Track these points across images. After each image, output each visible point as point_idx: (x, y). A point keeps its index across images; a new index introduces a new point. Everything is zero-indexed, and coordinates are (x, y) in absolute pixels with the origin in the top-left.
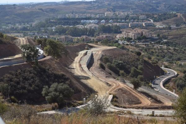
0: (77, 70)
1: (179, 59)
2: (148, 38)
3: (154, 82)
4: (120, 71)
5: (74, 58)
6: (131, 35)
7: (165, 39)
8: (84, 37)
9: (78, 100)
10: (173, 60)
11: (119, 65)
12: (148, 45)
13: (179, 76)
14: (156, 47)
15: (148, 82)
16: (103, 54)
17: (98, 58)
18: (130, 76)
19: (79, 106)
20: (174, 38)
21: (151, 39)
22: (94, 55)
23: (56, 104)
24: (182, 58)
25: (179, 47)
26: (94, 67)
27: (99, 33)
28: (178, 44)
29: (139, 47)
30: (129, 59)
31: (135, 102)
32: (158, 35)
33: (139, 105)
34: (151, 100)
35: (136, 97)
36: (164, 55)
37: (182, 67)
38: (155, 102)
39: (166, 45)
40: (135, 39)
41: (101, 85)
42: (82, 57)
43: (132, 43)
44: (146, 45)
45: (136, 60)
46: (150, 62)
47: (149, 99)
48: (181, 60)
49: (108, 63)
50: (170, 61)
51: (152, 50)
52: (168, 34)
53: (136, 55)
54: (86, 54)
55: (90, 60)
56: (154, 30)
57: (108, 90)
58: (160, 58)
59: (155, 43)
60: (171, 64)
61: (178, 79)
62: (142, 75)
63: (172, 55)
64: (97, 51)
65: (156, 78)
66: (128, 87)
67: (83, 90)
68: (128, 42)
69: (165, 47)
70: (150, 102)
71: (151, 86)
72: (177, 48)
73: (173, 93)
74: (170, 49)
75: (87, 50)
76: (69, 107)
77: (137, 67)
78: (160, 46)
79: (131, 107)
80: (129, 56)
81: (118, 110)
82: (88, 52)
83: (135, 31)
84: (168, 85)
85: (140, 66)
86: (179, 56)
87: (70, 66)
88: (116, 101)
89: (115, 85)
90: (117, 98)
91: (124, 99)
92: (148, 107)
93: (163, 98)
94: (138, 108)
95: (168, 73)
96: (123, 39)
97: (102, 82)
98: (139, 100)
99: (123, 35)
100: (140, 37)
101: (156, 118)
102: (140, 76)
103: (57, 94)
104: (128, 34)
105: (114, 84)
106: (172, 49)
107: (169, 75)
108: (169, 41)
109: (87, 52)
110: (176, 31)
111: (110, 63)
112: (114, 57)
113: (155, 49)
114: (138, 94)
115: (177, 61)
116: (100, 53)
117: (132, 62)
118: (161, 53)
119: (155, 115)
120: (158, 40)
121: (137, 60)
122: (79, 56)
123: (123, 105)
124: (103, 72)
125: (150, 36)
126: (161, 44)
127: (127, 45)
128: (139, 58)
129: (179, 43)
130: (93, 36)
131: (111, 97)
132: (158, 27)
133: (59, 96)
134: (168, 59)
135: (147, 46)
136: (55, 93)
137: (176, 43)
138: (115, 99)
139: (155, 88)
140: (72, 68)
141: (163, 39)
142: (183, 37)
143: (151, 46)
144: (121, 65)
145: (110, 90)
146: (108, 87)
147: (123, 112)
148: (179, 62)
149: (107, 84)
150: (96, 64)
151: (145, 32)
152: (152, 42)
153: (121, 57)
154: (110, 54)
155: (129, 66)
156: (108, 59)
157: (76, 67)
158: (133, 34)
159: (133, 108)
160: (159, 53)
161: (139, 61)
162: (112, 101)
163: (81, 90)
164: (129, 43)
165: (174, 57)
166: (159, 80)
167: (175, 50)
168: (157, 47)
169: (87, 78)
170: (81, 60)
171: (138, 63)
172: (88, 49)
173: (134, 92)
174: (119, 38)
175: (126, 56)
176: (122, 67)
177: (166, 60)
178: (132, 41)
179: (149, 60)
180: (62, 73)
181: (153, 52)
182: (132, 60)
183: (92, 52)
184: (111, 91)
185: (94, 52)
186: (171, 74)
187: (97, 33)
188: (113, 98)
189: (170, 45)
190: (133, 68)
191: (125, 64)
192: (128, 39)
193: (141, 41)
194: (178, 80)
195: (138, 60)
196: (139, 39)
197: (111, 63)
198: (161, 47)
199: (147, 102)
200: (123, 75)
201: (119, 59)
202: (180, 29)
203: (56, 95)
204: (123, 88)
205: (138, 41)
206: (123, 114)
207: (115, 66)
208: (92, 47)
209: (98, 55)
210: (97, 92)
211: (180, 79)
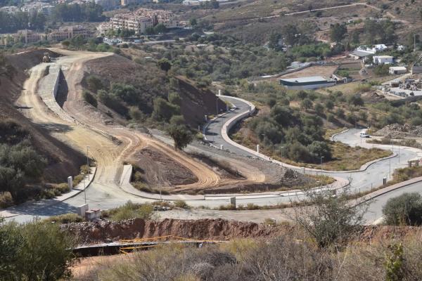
0: (36, 111)
1: (246, 74)
2: (169, 30)
3: (207, 129)
4: (129, 107)
5: (23, 82)
6: (132, 22)
7: (209, 29)
8: (25, 32)
9: (55, 182)
10: (232, 77)
11: (125, 95)
12: (171, 44)
13: (259, 112)
14: (191, 50)
15: (195, 130)
16: (86, 70)
17: (77, 80)
18: (154, 118)
19: (59, 195)
20: (228, 27)
21: (177, 30)
22: (64, 73)
23: (8, 194)
24: (252, 70)
25: (241, 47)
26: (71, 102)
27: (54, 23)
28: (238, 40)
29: (152, 50)
30: (146, 79)
31: (184, 179)
32: (193, 23)
33: (194, 186)
34: (218, 172)
35: (184, 167)
36: (211, 67)
37: (256, 92)
38: (228, 177)
39: (213, 44)
40: (142, 31)
41: (101, 144)
42: (39, 80)
43: (136, 42)
44: (166, 45)
45: (160, 82)
46: (193, 83)
47: (215, 169)
48: (251, 75)
49: (100, 92)
50: (224, 78)
51: (183, 56)
52: (214, 17)
53: (160, 70)
54: (46, 72)
55: (59, 87)
56: (180, 11)
57: (118, 154)
58: (203, 73)
59: (186, 41)
60: (230, 86)
61: (259, 121)
62: (179, 114)
63: (228, 65)
64: (72, 64)
65: (209, 119)
66: (162, 145)
67: (62, 158)
68: (126, 40)
69: (210, 47)
70: (216, 176)
71: (202, 139)
72: (237, 48)
73: (257, 153)
74: (222, 52)
75: (47, 62)
76: (38, 200)
77: (165, 97)
78: (199, 45)
79: (176, 190)
80: (145, 72)
81: (153, 201)
82: (50, 68)
83: (140, 15)
84: (238, 134)
85: (172, 95)
86: (243, 67)
87: (17, 103)
88: (142, 180)
89: (131, 141)
90: (142, 171)
91: (158, 173)
92: (216, 189)
93: (243, 167)
94: (196, 192)
95: (234, 106)
96: (114, 32)
97: (100, 136)
98: (190, 173)
99: (114, 24)
100: (152, 29)
101: (242, 213)
102: (175, 118)
103: (10, 170)
104: (124, 22)
105: (129, 139)
106: (228, 51)
107: (237, 111)
108: (217, 33)
109: (48, 67)
110: (230, 11)
111: (104, 91)
112: (112, 77)
113: (188, 54)
114: (187, 160)
115: (240, 78)
116: (79, 67)
117: (153, 85)
118: (203, 61)
119: (237, 207)
120: (194, 33)
121: (164, 80)
122: (31, 77)
123: (160, 187)
124: (97, 113)
125: (174, 25)
126: (202, 42)
127: (126, 46)
128: (167, 77)
129: (239, 37)
130: (42, 30)
131: (128, 170)
132: (187, 4)
133: (15, 175)
134: (221, 75)
135: (169, 47)
136: (5, 169)
137: (234, 38)
138: (138, 174)
139: (212, 142)
140: (23, 106)
141: (203, 30)
142: (247, 24)
143: (178, 47)
144: (131, 94)
145: (122, 154)
146: (115, 147)
147: (166, 205)
148: (246, 79)
149: (114, 139)
150: (75, 94)
151: (164, 16)
152: (181, 39)
153: (126, 77)
154: (103, 69)
155: (149, 95)
156: (100, 81)
157: (31, 103)
158: (137, 22)
159: (183, 192)
160: (199, 62)
161: (169, 81)
162: (133, 179)
163: (58, 158)
164: (128, 43)
165: (234, 70)
166: (218, 124)
167: (233, 53)
168: (193, 48)
169: (65, 129)
170: (38, 88)
171: (168, 86)
172: (49, 61)
173: (177, 156)
174: (104, 32)
175: (138, 73)
176: (132, 98)
177: (216, 77)
178: (133, 36)
179: (189, 80)
180: (10, 119)
181: (184, 61)
182: (153, 81)
183: (61, 66)
184: (125, 156)
185: (66, 66)
186: (242, 108)
187: (51, 23)
188: (134, 171)
189: (222, 43)
190: (158, 100)
191: (139, 90)
192: (124, 32)
193: (155, 37)
194: (260, 123)
195: (166, 80)
196: (151, 32)
197: (107, 90)
198: (200, 48)
199: (210, 177)
200: (137, 116)
201: (125, 81)
202: (239, 6)
203: (8, 171)
204: (151, 147)
205: (149, 38)
206: (168, 208)
207: (116, 98)
208: (56, 55)
209: (75, 74)
210: (94, 161)
211: (265, 119)
